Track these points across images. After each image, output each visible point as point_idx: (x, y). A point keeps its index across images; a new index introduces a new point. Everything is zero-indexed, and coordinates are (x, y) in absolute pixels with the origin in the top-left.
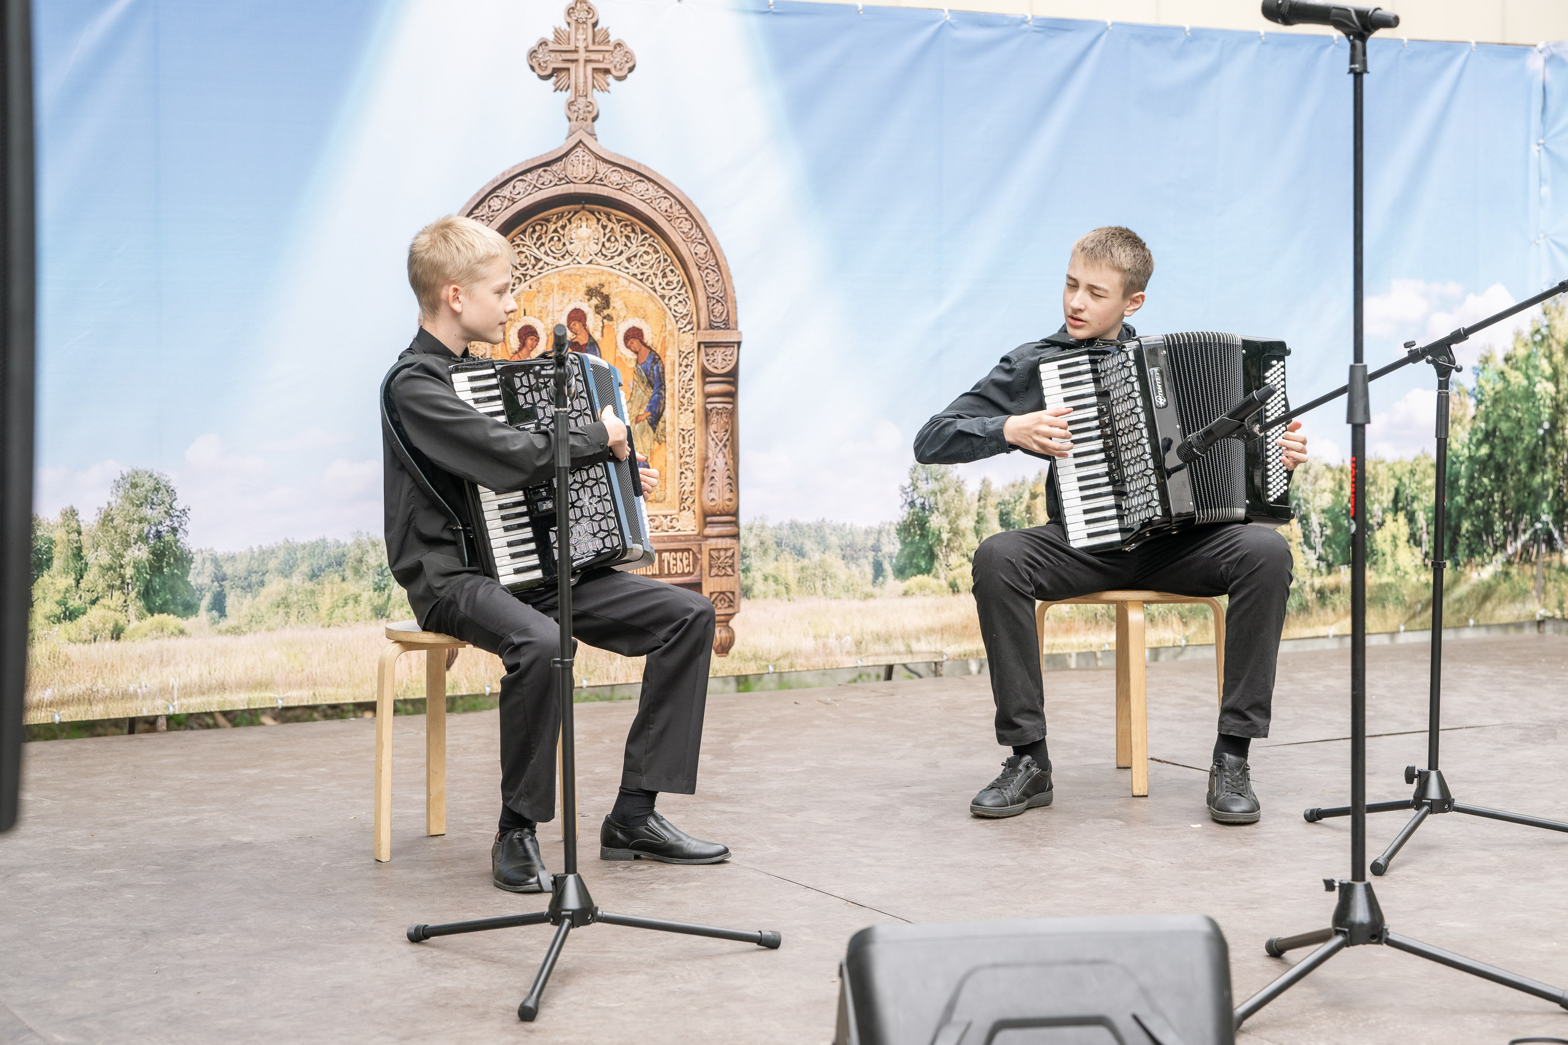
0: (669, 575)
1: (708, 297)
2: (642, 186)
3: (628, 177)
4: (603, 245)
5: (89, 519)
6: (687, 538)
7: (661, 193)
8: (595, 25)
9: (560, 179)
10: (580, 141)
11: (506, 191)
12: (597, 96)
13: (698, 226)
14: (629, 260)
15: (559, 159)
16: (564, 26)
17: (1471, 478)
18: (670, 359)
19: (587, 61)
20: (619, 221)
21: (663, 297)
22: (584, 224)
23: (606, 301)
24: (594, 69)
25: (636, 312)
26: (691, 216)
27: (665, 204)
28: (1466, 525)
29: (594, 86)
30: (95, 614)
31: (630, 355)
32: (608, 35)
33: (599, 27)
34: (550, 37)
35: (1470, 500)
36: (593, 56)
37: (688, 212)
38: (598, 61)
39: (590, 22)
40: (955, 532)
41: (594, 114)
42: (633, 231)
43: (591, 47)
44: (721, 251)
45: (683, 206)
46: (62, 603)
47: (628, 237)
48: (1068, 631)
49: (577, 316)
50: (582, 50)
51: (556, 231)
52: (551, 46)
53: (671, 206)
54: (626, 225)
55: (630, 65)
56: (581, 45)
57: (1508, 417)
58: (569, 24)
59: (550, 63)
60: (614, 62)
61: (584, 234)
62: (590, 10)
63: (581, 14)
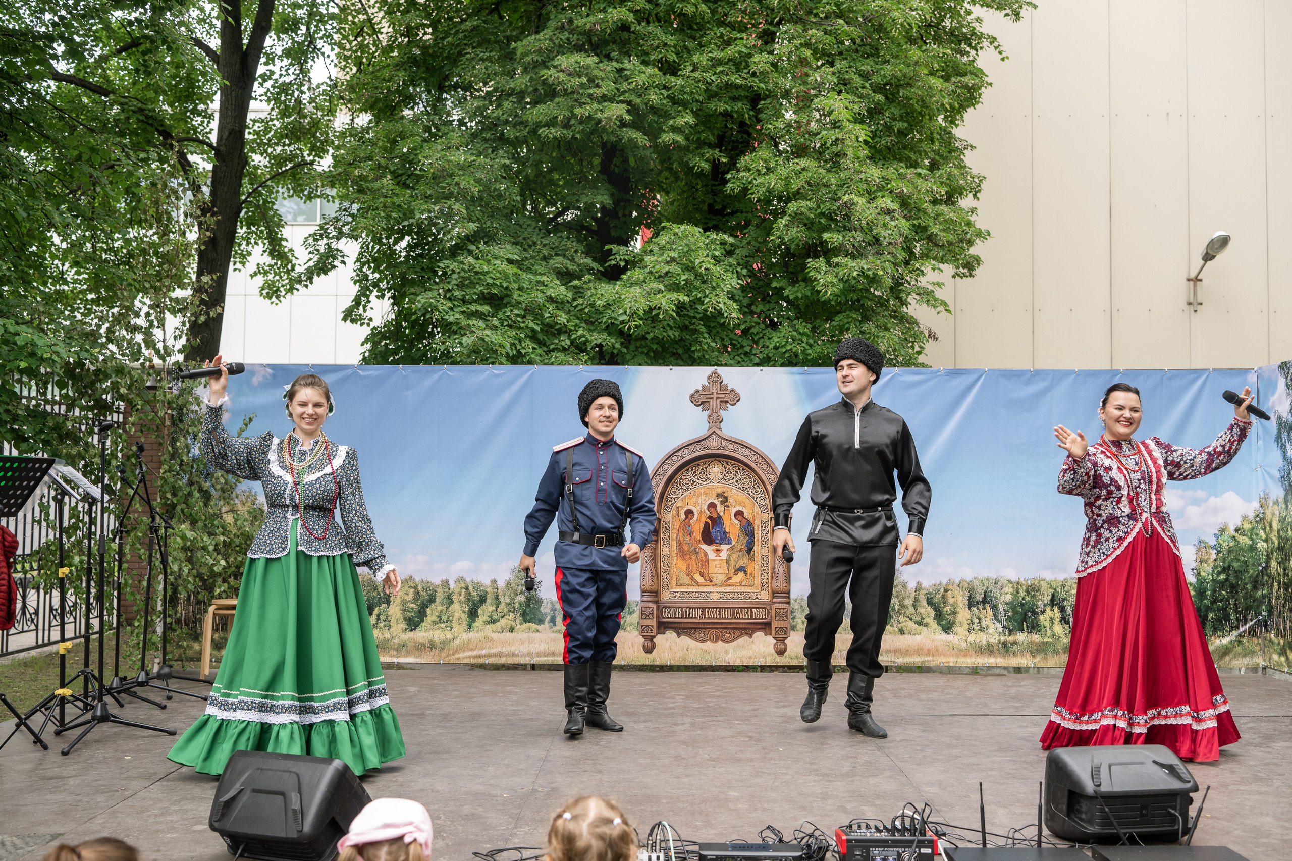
0: (755, 619)
2: (743, 450)
3: (736, 446)
4: (725, 475)
5: (501, 584)
6: (764, 603)
7: (753, 453)
8: (721, 382)
9: (704, 448)
10: (714, 431)
11: (680, 453)
12: (722, 412)
14: (737, 481)
15: (704, 439)
16: (707, 383)
17: (1215, 591)
18: (757, 524)
19: (717, 398)
20: (733, 465)
21: (753, 497)
22: (716, 466)
23: (726, 499)
24: (720, 401)
25: (740, 504)
27: (754, 458)
28: (1211, 615)
29: (720, 408)
30: (503, 622)
31: (737, 522)
32: (727, 386)
33: (723, 383)
34: (700, 388)
35: (1214, 602)
36: (720, 396)
38: (723, 397)
39: (718, 382)
40: (902, 606)
41: (721, 420)
42: (739, 469)
43: (719, 392)
46: (490, 617)
47: (736, 471)
48: (965, 656)
49: (712, 506)
50: (715, 393)
51: (702, 469)
52: (700, 392)
53: (757, 458)
54: (736, 467)
55: (738, 399)
56: (714, 391)
57: (1238, 560)
58: (709, 383)
59: (700, 399)
60: (730, 398)
61: (716, 470)
62: (719, 376)
63: (715, 379)
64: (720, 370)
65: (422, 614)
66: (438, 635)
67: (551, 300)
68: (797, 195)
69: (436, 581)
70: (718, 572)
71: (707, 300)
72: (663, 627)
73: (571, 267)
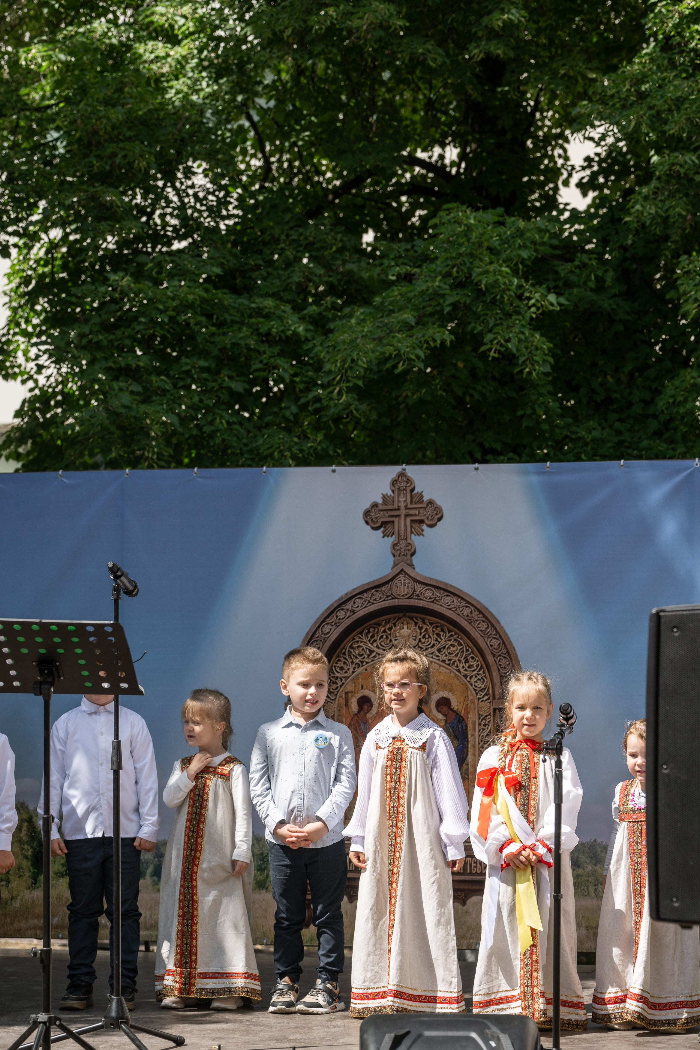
0: (471, 874)
1: (501, 676)
2: (448, 600)
3: (438, 593)
4: (420, 640)
7: (464, 603)
8: (412, 490)
9: (388, 597)
10: (402, 570)
11: (349, 606)
12: (415, 539)
13: (493, 626)
14: (439, 651)
15: (387, 582)
16: (390, 493)
18: (472, 718)
19: (407, 516)
20: (431, 624)
21: (466, 676)
22: (405, 627)
24: (412, 521)
25: (445, 688)
26: (487, 618)
27: (467, 611)
29: (412, 532)
31: (441, 717)
32: (422, 497)
33: (415, 492)
34: (380, 501)
36: (411, 512)
37: (484, 616)
38: (415, 515)
39: (408, 490)
41: (412, 551)
42: (442, 630)
43: (409, 506)
44: (511, 643)
45: (480, 612)
47: (438, 635)
50: (403, 509)
51: (384, 631)
52: (380, 507)
53: (471, 612)
54: (437, 627)
55: (439, 516)
56: (402, 505)
58: (393, 491)
59: (379, 518)
60: (427, 515)
61: (405, 633)
62: (409, 481)
63: (402, 485)
64: (412, 471)
71: (489, 337)
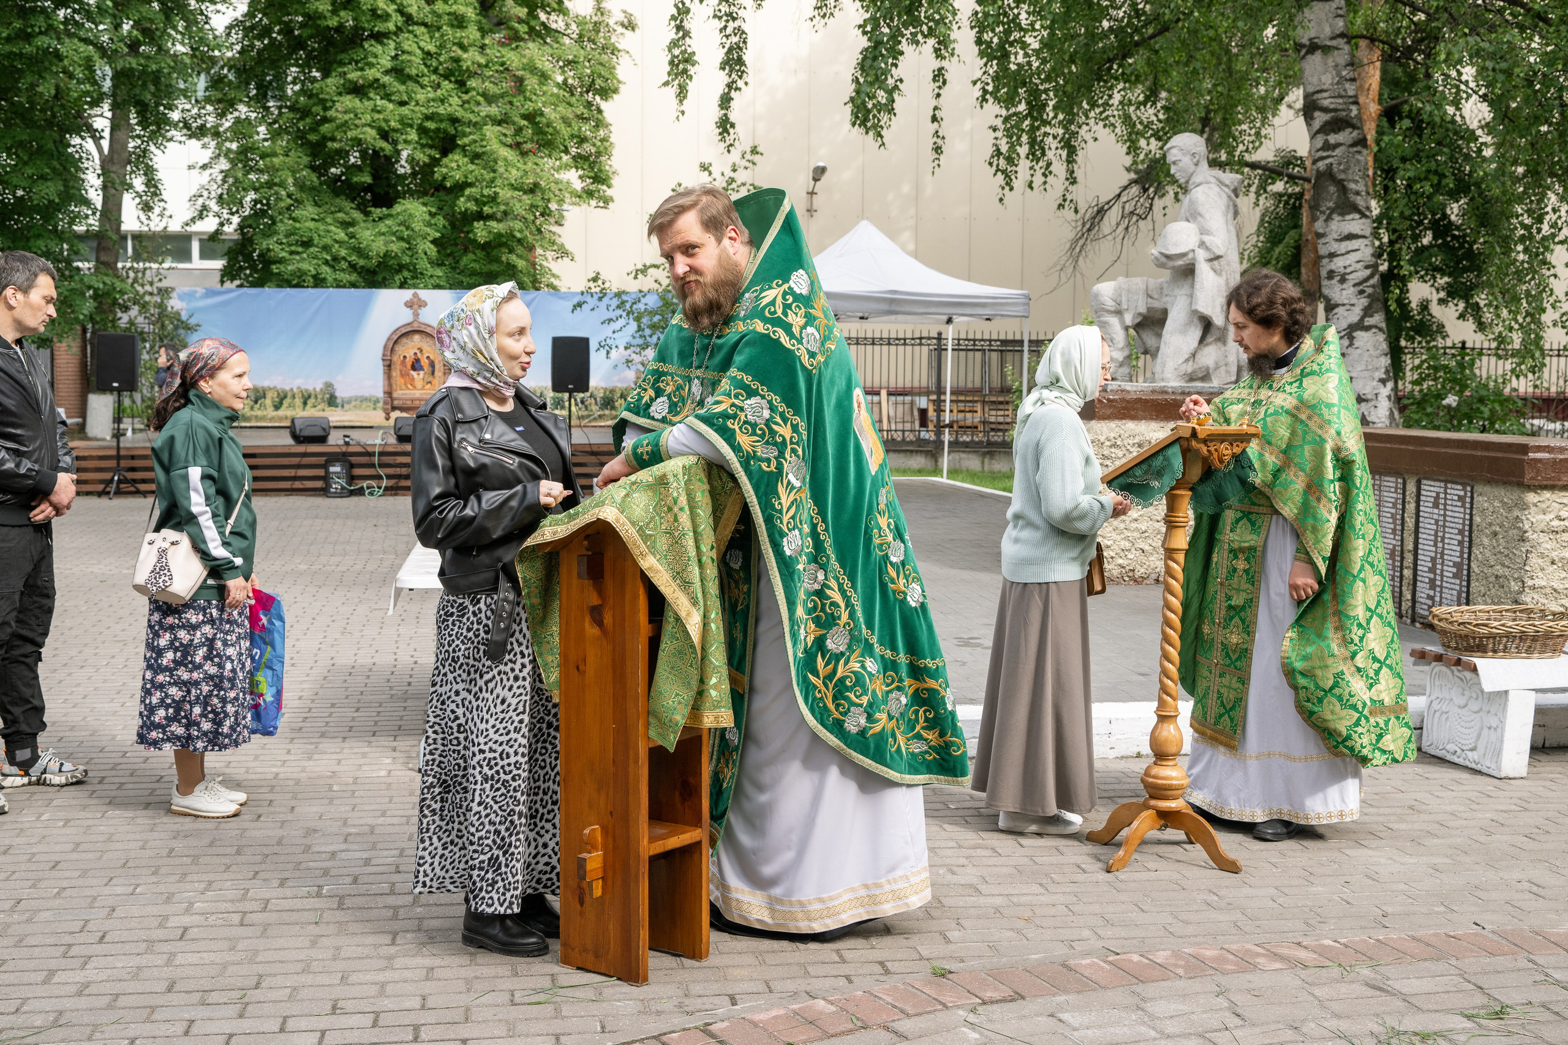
3: (426, 326)
4: (421, 340)
9: (411, 327)
10: (416, 319)
14: (427, 343)
15: (411, 323)
19: (417, 304)
20: (425, 335)
29: (418, 309)
31: (428, 361)
32: (421, 299)
33: (419, 297)
34: (409, 299)
41: (419, 314)
43: (418, 301)
47: (426, 338)
49: (416, 353)
50: (415, 302)
51: (411, 337)
55: (426, 304)
58: (412, 297)
59: (409, 305)
60: (423, 304)
61: (417, 337)
62: (418, 294)
63: (415, 295)
64: (419, 292)
65: (281, 403)
66: (290, 413)
67: (336, 241)
68: (471, 185)
69: (287, 388)
70: (419, 384)
72: (394, 408)
73: (348, 219)
